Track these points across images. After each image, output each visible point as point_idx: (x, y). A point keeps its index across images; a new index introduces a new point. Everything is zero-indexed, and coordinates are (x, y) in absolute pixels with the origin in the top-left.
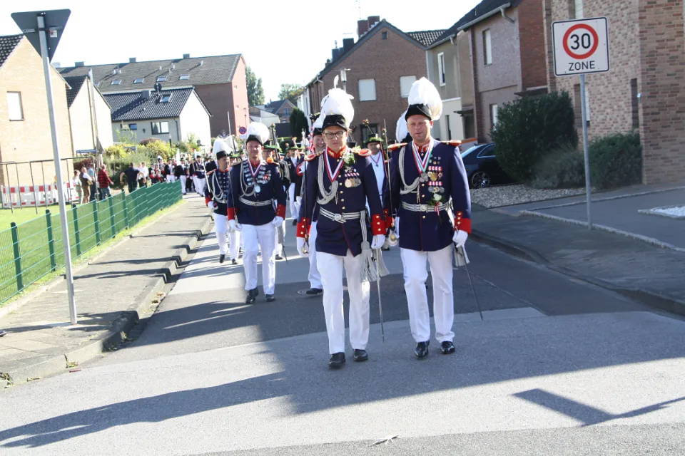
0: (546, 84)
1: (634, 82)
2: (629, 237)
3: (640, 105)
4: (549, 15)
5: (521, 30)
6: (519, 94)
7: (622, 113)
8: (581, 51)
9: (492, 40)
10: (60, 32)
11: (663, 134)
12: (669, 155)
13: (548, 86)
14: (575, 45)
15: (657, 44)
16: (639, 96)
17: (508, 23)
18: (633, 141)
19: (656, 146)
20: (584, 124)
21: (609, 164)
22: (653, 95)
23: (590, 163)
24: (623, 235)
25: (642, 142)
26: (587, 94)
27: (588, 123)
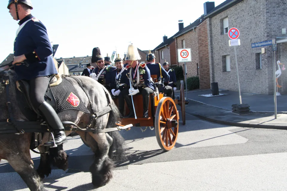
0: (176, 64)
1: (197, 64)
2: (196, 102)
3: (199, 70)
4: (177, 47)
5: (170, 51)
6: (170, 66)
7: (195, 71)
8: (185, 56)
9: (163, 53)
10: (56, 50)
11: (204, 77)
12: (206, 82)
13: (177, 65)
14: (183, 55)
15: (202, 55)
16: (198, 67)
17: (167, 49)
18: (197, 78)
19: (202, 80)
20: (185, 74)
21: (192, 84)
22: (202, 67)
23: (187, 83)
24: (194, 101)
25: (199, 79)
26: (186, 67)
27: (186, 74)
